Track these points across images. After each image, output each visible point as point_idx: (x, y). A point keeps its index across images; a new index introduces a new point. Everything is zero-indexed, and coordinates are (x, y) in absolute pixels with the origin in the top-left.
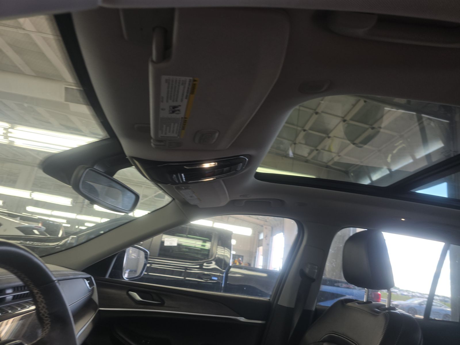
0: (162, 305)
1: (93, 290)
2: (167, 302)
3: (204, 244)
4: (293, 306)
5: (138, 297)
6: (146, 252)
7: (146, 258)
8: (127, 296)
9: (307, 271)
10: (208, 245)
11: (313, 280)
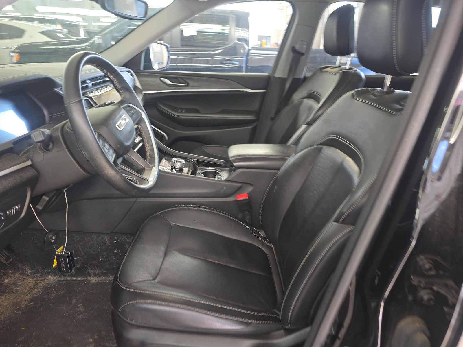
0: (187, 86)
1: (134, 80)
2: (191, 83)
3: (223, 28)
4: (285, 76)
5: (169, 82)
6: (166, 46)
7: (168, 51)
8: (161, 82)
9: (297, 47)
10: (227, 29)
11: (302, 54)
